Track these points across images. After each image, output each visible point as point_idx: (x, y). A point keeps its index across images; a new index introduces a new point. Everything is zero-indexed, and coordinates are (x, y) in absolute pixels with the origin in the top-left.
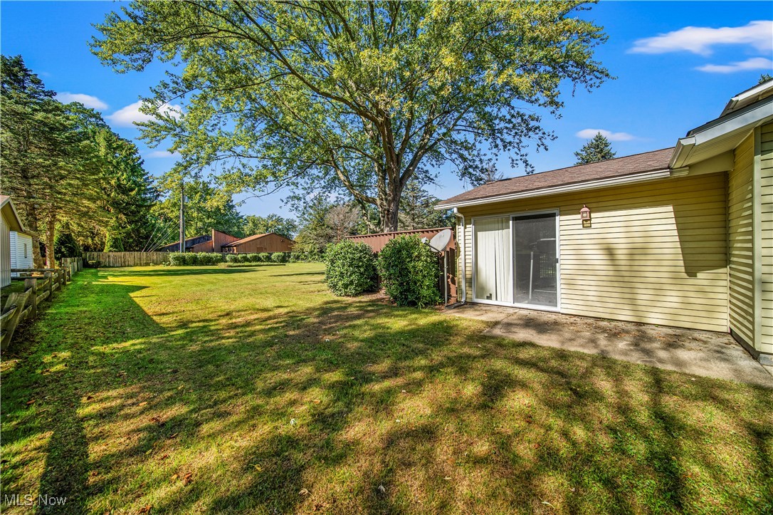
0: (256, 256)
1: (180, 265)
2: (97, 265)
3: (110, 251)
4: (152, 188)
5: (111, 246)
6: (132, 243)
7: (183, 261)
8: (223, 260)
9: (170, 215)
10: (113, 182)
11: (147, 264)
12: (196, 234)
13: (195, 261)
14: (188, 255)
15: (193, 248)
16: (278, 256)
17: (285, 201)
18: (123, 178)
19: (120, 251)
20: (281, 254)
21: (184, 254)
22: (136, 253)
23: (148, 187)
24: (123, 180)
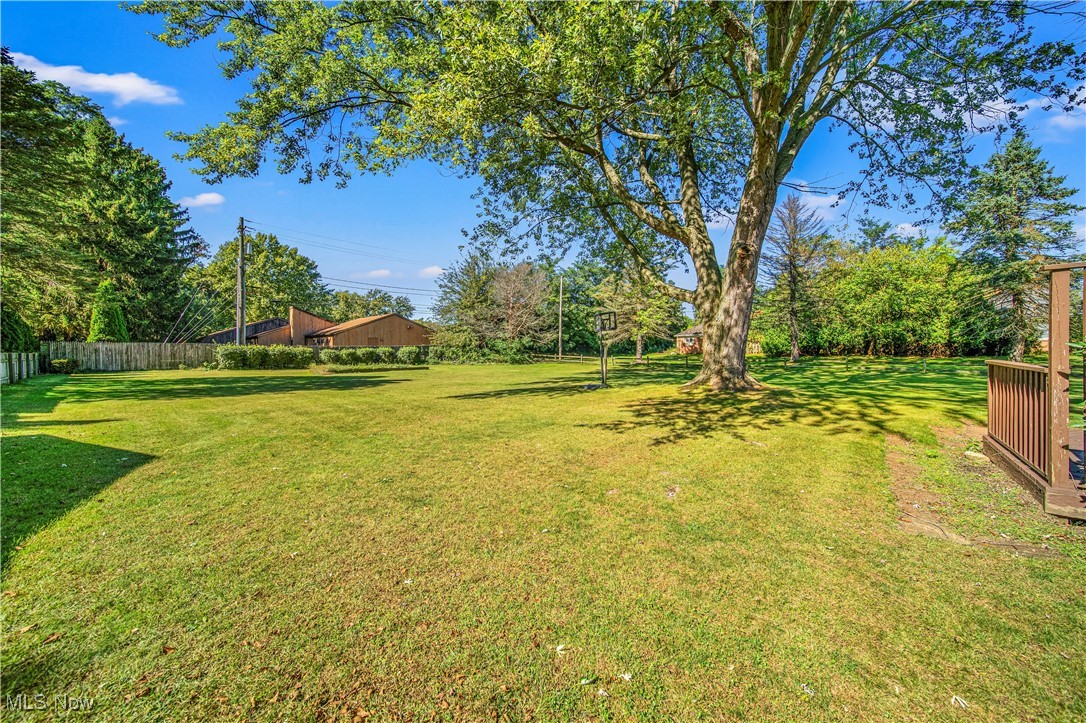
0: (372, 353)
1: (236, 368)
2: (72, 368)
3: (99, 340)
4: (186, 233)
5: (101, 331)
6: (148, 326)
7: (241, 361)
8: (315, 358)
9: (216, 286)
10: (110, 214)
11: (174, 366)
12: (259, 317)
13: (264, 361)
14: (251, 349)
15: (256, 338)
16: (410, 353)
17: (471, 233)
18: (131, 207)
19: (119, 341)
20: (414, 349)
21: (245, 348)
22: (151, 345)
23: (178, 230)
24: (131, 212)
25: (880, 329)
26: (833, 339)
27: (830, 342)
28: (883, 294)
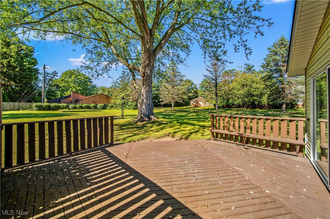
0: (88, 106)
16: (101, 106)
20: (103, 104)
24: (12, 63)
25: (246, 100)
26: (233, 103)
27: (232, 104)
28: (246, 89)
